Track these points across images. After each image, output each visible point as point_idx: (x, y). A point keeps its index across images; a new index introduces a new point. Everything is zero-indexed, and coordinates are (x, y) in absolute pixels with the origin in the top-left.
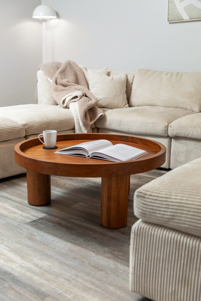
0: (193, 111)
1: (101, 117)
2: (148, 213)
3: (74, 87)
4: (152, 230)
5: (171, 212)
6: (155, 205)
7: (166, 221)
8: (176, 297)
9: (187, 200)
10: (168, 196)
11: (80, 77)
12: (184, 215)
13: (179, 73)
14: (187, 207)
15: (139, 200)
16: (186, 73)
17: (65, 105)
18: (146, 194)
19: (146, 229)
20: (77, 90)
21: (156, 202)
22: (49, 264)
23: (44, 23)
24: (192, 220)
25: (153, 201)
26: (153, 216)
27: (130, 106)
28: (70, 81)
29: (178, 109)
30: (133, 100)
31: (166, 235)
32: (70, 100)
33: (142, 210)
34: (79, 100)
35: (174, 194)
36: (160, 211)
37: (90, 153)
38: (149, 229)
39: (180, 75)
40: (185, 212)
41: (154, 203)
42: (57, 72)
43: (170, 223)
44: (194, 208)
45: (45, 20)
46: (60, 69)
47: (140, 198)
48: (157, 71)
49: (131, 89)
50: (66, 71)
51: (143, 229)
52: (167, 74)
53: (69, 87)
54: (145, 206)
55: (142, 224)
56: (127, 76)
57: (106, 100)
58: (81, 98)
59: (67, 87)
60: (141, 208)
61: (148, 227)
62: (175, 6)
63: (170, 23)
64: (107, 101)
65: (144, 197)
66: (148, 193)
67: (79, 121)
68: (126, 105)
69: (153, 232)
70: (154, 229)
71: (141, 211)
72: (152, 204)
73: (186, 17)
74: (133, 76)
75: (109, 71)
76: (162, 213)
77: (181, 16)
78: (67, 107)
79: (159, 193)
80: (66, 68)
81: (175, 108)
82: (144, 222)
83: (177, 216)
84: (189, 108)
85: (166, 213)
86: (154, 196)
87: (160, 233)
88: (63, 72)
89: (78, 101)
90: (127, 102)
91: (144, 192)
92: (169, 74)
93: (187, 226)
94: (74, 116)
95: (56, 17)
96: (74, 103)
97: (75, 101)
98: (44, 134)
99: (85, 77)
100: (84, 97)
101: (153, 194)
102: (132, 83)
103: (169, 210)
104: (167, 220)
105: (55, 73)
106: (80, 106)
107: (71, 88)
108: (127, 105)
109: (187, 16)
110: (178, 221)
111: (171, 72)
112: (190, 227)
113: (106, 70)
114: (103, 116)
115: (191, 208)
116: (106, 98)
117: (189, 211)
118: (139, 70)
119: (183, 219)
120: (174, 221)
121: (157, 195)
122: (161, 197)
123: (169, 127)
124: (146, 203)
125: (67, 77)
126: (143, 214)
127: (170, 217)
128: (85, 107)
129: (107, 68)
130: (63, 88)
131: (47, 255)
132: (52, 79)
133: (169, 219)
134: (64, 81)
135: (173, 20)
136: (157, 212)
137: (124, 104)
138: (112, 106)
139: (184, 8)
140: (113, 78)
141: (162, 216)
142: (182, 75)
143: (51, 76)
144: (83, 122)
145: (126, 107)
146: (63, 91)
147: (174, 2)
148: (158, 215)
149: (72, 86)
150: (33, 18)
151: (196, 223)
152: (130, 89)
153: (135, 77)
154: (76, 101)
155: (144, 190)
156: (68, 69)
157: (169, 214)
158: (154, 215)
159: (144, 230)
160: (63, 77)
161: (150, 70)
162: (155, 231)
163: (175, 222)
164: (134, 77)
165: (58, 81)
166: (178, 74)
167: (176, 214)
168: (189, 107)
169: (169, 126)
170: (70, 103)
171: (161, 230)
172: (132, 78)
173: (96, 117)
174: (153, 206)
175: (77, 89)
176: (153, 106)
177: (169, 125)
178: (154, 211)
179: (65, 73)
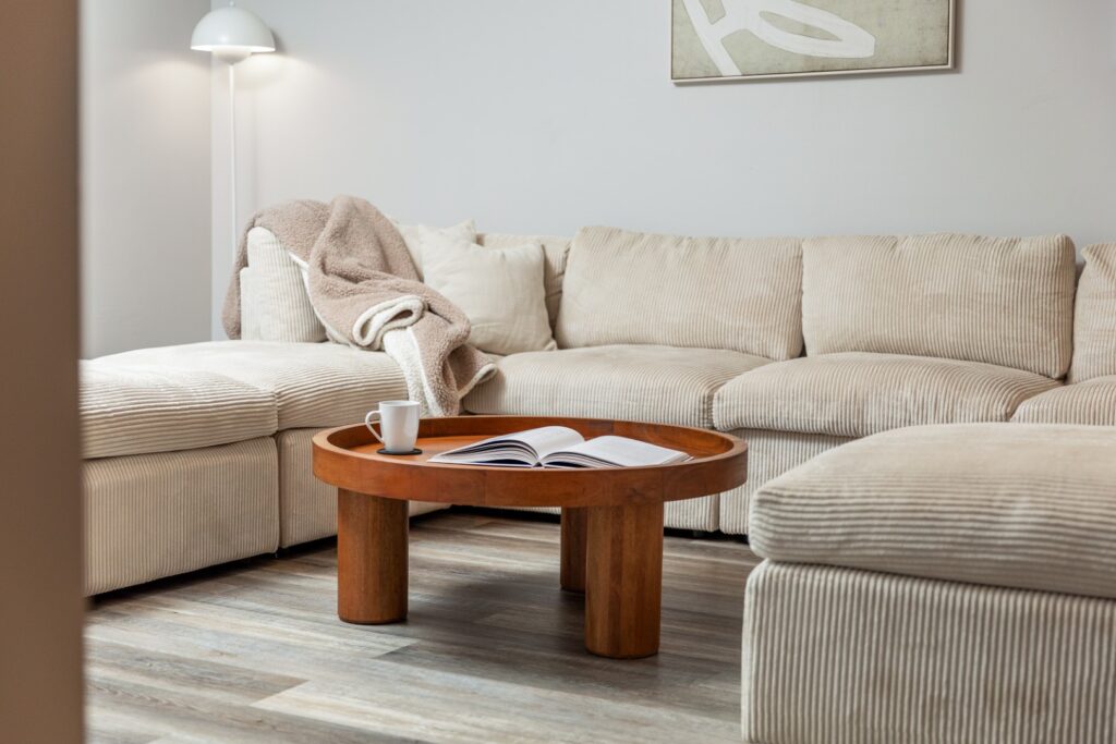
0: (768, 357)
1: (488, 379)
2: (790, 538)
3: (384, 282)
4: (799, 576)
5: (844, 526)
6: (805, 516)
7: (832, 549)
8: (862, 726)
9: (879, 497)
10: (834, 494)
11: (394, 251)
12: (875, 530)
13: (717, 239)
14: (880, 511)
15: (764, 510)
16: (738, 240)
17: (368, 340)
18: (781, 496)
19: (785, 575)
20: (397, 293)
21: (808, 509)
22: (506, 721)
23: (231, 69)
24: (892, 537)
25: (800, 508)
26: (801, 542)
27: (561, 346)
28: (367, 263)
29: (724, 351)
30: (571, 326)
31: (833, 582)
32: (386, 323)
33: (775, 532)
34: (417, 321)
35: (847, 489)
36: (819, 527)
37: (541, 457)
38: (792, 576)
39: (718, 246)
40: (876, 522)
41: (803, 512)
42: (322, 234)
43: (842, 553)
44: (895, 511)
45: (233, 60)
46: (330, 226)
47: (768, 505)
48: (642, 235)
49: (561, 292)
50: (350, 229)
51: (778, 577)
52: (678, 242)
53: (367, 281)
54: (782, 522)
55: (772, 567)
56: (543, 248)
57: (486, 325)
58: (421, 317)
59: (361, 283)
60: (772, 528)
61: (790, 571)
62: (696, 34)
63: (678, 85)
64: (491, 330)
65: (776, 503)
66: (786, 493)
67: (422, 388)
68: (547, 342)
69: (802, 581)
70: (803, 574)
71: (771, 535)
72: (799, 516)
73: (729, 69)
74: (563, 249)
75: (478, 232)
76: (822, 531)
77: (714, 64)
78: (376, 347)
79: (812, 491)
80: (349, 221)
81: (711, 350)
82: (777, 562)
83: (858, 533)
84: (756, 350)
85: (832, 531)
86: (802, 497)
87: (820, 580)
88: (341, 234)
89: (412, 325)
90: (550, 332)
91: (774, 491)
92: (685, 242)
93: (882, 552)
94: (407, 374)
95: (273, 50)
96: (399, 332)
97: (404, 325)
98: (385, 411)
99: (407, 251)
100: (428, 314)
101: (799, 494)
102: (563, 273)
103: (841, 523)
104: (835, 546)
105: (315, 239)
106: (425, 343)
107: (375, 285)
108: (553, 343)
109: (735, 67)
110: (861, 544)
111: (690, 238)
112: (890, 553)
113: (469, 228)
114: (494, 373)
115: (889, 511)
116: (488, 321)
117: (885, 518)
118: (585, 230)
119: (873, 537)
120: (852, 545)
121: (807, 494)
122: (818, 498)
123: (715, 401)
124: (783, 514)
125: (355, 249)
126: (777, 543)
127: (842, 538)
128: (441, 346)
129: (473, 222)
130: (351, 285)
131: (486, 708)
132: (306, 258)
133: (839, 542)
134: (349, 263)
135: (687, 74)
136: (812, 531)
137: (543, 339)
138: (507, 346)
139: (723, 41)
140: (503, 256)
141: (823, 538)
142: (726, 247)
143: (302, 247)
144: (436, 390)
145: (551, 349)
146: (352, 297)
147: (691, 23)
148: (814, 539)
149: (376, 281)
150: (193, 51)
151: (904, 542)
152: (558, 290)
153: (571, 254)
154: (405, 327)
155: (774, 488)
156: (355, 224)
157: (839, 531)
158: (804, 538)
159: (781, 578)
160: (343, 250)
161: (620, 231)
162: (806, 577)
163: (855, 549)
164: (567, 252)
165: (328, 262)
166: (712, 242)
167: (855, 530)
168: (754, 346)
169: (715, 397)
170: (386, 332)
171: (821, 574)
172: (561, 255)
173: (471, 378)
174: (802, 519)
175: (398, 290)
176: (640, 343)
177: (716, 394)
178: (804, 531)
179: (347, 239)
